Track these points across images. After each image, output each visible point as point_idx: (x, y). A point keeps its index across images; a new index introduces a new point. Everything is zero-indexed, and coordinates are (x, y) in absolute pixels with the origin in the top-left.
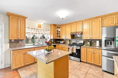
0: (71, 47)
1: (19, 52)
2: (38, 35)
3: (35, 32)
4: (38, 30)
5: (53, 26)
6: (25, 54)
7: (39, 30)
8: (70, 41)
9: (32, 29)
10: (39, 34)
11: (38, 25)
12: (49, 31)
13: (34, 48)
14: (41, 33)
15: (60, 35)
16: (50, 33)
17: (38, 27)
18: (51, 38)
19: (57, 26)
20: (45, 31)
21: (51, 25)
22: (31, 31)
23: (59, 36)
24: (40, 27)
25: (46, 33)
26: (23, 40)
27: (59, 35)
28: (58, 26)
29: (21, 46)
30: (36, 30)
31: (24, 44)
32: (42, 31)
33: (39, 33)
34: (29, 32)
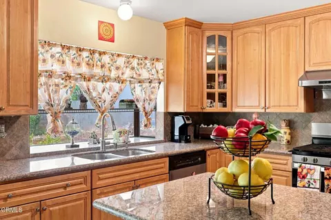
0: (315, 162)
1: (8, 197)
2: (100, 86)
3: (84, 69)
4: (97, 55)
5: (183, 33)
6: (41, 211)
7: (106, 59)
8: (290, 124)
9: (63, 47)
10: (104, 79)
11: (101, 23)
12: (160, 66)
13: (91, 168)
14: (113, 74)
15: (228, 90)
16: (161, 78)
17: (101, 38)
18: (172, 109)
19: (208, 34)
20: (135, 62)
21: (169, 26)
22: (63, 62)
23: (223, 97)
24: (112, 40)
25: (141, 78)
26: (18, 117)
27: (217, 90)
28: (217, 33)
29: (7, 156)
30: (85, 54)
31: (21, 147)
32: (121, 61)
33: (107, 73)
34: (48, 68)
